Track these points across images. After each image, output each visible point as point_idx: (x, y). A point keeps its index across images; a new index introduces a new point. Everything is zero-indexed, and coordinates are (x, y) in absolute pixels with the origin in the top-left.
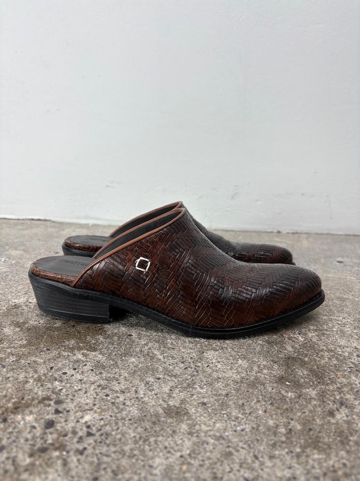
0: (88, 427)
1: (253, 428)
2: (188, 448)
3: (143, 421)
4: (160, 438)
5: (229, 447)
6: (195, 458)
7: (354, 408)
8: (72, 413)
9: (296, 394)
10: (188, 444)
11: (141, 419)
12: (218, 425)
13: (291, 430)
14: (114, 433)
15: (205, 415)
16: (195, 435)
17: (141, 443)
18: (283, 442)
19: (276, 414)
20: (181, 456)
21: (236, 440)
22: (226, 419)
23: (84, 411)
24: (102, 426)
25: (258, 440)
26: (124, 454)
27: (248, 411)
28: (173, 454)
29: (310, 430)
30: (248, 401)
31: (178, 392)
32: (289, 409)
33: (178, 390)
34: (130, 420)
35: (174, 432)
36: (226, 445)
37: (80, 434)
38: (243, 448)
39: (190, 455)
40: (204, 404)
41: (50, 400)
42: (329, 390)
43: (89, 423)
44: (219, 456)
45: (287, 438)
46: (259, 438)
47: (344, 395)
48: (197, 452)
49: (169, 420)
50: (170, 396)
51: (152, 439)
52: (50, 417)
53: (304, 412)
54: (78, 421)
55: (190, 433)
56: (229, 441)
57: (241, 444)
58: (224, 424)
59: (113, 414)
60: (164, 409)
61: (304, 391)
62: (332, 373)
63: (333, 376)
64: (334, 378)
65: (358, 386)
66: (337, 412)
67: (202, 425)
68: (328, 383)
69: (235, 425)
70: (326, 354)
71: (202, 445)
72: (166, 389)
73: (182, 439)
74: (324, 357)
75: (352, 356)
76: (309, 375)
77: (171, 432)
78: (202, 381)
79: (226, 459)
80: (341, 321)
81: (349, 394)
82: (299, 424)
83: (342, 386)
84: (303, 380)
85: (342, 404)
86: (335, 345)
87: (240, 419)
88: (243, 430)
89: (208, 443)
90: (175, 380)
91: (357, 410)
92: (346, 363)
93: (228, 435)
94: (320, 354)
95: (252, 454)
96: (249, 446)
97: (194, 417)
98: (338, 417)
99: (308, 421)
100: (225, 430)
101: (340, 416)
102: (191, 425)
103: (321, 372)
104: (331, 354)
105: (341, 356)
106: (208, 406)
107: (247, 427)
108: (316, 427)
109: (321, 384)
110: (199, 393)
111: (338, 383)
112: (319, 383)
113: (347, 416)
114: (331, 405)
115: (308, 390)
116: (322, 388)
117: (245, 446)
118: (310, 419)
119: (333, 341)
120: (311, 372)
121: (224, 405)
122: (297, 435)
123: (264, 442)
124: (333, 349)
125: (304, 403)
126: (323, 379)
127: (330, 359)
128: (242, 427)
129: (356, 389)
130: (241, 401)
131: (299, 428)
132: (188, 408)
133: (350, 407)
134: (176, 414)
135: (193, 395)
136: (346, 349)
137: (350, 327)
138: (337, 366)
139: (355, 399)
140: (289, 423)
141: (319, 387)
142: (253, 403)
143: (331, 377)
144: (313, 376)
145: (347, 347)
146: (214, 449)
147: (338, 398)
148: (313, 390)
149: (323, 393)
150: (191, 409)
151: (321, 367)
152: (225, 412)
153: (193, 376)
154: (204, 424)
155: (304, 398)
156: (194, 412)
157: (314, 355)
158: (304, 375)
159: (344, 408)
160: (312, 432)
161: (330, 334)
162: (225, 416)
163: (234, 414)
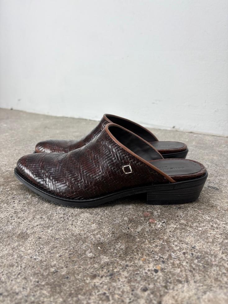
1: (41, 260)
2: (3, 254)
5: (17, 263)
7: (115, 281)
9: (94, 256)
10: (6, 252)
11: (7, 233)
12: (29, 251)
13: (57, 272)
15: (32, 243)
16: (14, 250)
18: (42, 275)
19: (63, 260)
21: (25, 262)
22: (37, 250)
25: (33, 267)
27: (52, 252)
29: (68, 278)
30: (61, 247)
31: (39, 227)
32: (75, 262)
35: (9, 244)
36: (17, 261)
38: (21, 267)
40: (40, 238)
42: (118, 263)
44: (7, 264)
45: (48, 275)
46: (35, 267)
47: (124, 271)
49: (15, 239)
53: (80, 267)
55: (13, 248)
56: (21, 260)
57: (23, 264)
58: (32, 252)
60: (22, 232)
61: (102, 256)
62: (140, 255)
63: (137, 257)
64: (136, 258)
65: (144, 271)
66: (99, 278)
67: (24, 247)
68: (125, 259)
69: (36, 255)
70: (160, 242)
71: (9, 256)
72: (36, 224)
73: (7, 249)
74: (155, 243)
75: (179, 251)
76: (122, 249)
77: (8, 244)
78: (57, 227)
79: (7, 267)
80: (219, 225)
81: (128, 272)
82: (67, 271)
83: (132, 265)
84: (112, 250)
85: (111, 275)
86: (178, 239)
87: (43, 253)
88: (35, 259)
89: (12, 256)
90: (47, 221)
91: (114, 284)
92: (163, 254)
93: (25, 258)
94: (155, 240)
95: (20, 272)
96: (25, 267)
97: (27, 242)
98: (95, 281)
99: (74, 273)
100: (28, 254)
101: (97, 281)
102: (19, 245)
103: (133, 250)
104: (163, 243)
105: (169, 248)
106: (40, 240)
107: (40, 258)
108: (72, 278)
109: (120, 257)
110: (47, 232)
111: (133, 262)
112: (120, 256)
113: (101, 284)
114: (103, 272)
115: (105, 257)
116: (116, 260)
117: (23, 267)
118: (77, 272)
119: (183, 236)
120: (127, 248)
121: (47, 243)
122: (55, 277)
123: (35, 270)
124: (172, 241)
125: (89, 263)
126: (127, 255)
127: (157, 246)
128: (38, 257)
129: (139, 272)
130: (58, 245)
131: (63, 273)
132: (30, 237)
133: (113, 279)
134: (22, 237)
135: (42, 232)
136: (184, 245)
137: (219, 231)
138: (153, 252)
139: (126, 277)
140: (62, 268)
141: (115, 259)
142: (62, 249)
143: (135, 257)
144: (123, 251)
145: (187, 244)
146: (11, 260)
147: (115, 270)
148: (109, 259)
149: (111, 263)
150: (31, 238)
151: (139, 249)
152: (42, 247)
153: (58, 222)
154: (25, 247)
155: (95, 260)
156: (30, 240)
157: (149, 239)
158: (119, 248)
159: (108, 278)
160: (66, 279)
161: (189, 231)
162: (39, 248)
163: (45, 249)
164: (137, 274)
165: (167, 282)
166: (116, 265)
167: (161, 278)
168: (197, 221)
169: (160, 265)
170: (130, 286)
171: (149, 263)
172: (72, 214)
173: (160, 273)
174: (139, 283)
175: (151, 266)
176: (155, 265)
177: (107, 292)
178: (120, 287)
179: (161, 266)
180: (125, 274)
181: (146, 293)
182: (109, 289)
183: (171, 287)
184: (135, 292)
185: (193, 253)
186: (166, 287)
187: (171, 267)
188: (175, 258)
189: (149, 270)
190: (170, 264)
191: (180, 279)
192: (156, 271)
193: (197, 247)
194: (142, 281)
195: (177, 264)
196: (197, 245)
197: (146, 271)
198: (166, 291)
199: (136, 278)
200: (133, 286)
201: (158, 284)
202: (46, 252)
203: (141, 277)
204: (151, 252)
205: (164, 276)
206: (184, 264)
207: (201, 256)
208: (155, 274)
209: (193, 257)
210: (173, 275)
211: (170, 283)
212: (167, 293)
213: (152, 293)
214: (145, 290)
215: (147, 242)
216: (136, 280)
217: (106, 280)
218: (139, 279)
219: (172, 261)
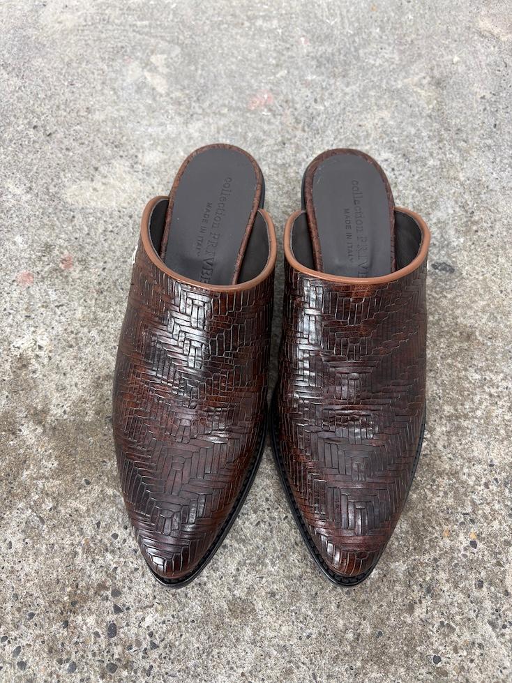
0: (151, 635)
1: (320, 634)
2: (250, 664)
3: (207, 624)
4: (223, 650)
5: (290, 662)
6: (256, 676)
7: (441, 597)
8: (132, 611)
10: (251, 656)
11: (205, 621)
12: (283, 629)
13: (359, 635)
14: (177, 643)
15: (272, 613)
16: (259, 644)
17: (204, 657)
18: (346, 655)
19: (349, 611)
20: (243, 674)
21: (299, 652)
22: (294, 618)
23: (145, 608)
24: (165, 634)
25: (321, 652)
26: (189, 673)
27: (319, 607)
28: (235, 671)
29: (380, 634)
30: (322, 588)
31: (246, 573)
32: (366, 601)
33: (246, 568)
34: (193, 621)
35: (238, 640)
36: (288, 659)
37: (144, 646)
38: (304, 663)
39: (251, 672)
40: (273, 594)
41: (106, 588)
42: (421, 563)
43: (152, 629)
44: (278, 675)
45: (352, 648)
46: (323, 649)
47: (438, 573)
48: (259, 670)
49: (234, 622)
50: (236, 581)
51: (215, 651)
52: (111, 618)
53: (381, 606)
54: (140, 626)
55: (254, 642)
56: (292, 654)
57: (303, 658)
58: (290, 628)
59: (175, 613)
60: (229, 603)
61: (392, 566)
62: (437, 528)
63: (436, 535)
64: (436, 538)
65: (460, 555)
66: (418, 605)
67: (268, 628)
68: (426, 550)
69: (301, 628)
70: (445, 482)
71: (264, 659)
72: (232, 568)
73: (245, 651)
74: (440, 489)
75: (477, 485)
76: (407, 532)
77: (234, 641)
78: (275, 550)
79: (285, 678)
80: (498, 388)
81: (444, 570)
82: (370, 625)
83: (441, 555)
84: (396, 544)
85: (429, 591)
86: (464, 459)
87: (308, 618)
88: (308, 637)
89: (270, 657)
90: (244, 549)
91: (442, 601)
92: (463, 505)
93: (292, 645)
94: (436, 483)
95: (311, 672)
96: (311, 660)
97: (260, 616)
98: (416, 614)
99: (382, 620)
100: (290, 637)
101: (419, 612)
102: (256, 631)
103: (424, 525)
104: (451, 482)
105: (463, 487)
106: (277, 597)
107: (315, 631)
108: (387, 631)
109: (417, 551)
110: (270, 574)
111: (438, 548)
112: (415, 549)
113: (427, 612)
114: (415, 593)
115: (397, 564)
116: (415, 560)
117: (306, 661)
118: (384, 617)
119: (466, 447)
120: (412, 527)
121: (295, 595)
122: (364, 644)
123: (327, 654)
124: (459, 468)
125: (386, 590)
126: (422, 540)
127: (446, 493)
128: (308, 631)
129: (456, 562)
130: (315, 588)
131: (369, 631)
132: (254, 602)
133: (436, 596)
134: (241, 612)
135: (262, 578)
136: (476, 467)
137: (504, 404)
138: (450, 511)
139: (447, 581)
140: (360, 624)
141: (413, 558)
142: (327, 591)
143: (434, 536)
144: (412, 534)
145: (479, 462)
146: (275, 664)
147: (428, 579)
148: (404, 562)
149: (413, 569)
150: (257, 603)
151: (428, 515)
152: (294, 608)
153: (266, 539)
154: (270, 628)
155: (389, 579)
156: (261, 607)
157: (428, 484)
158: (402, 532)
159: (428, 598)
160: (381, 638)
161: (468, 428)
162: (294, 614)
163: (303, 610)
164: (456, 565)
165: (496, 554)
166: (421, 569)
167: (486, 553)
168: (466, 393)
169: (472, 530)
170: (462, 591)
171: (458, 536)
172: (267, 499)
173: (480, 545)
174: (467, 579)
175: (463, 540)
176: (466, 533)
177: (443, 620)
178: (450, 600)
179: (474, 530)
180: (443, 576)
181: (484, 589)
182: (443, 614)
183: (504, 560)
184: (472, 595)
185: (496, 476)
186: (499, 564)
187: (485, 524)
188: (481, 504)
189: (465, 549)
190: (482, 520)
191: (506, 538)
192: (474, 544)
193: (496, 461)
194: (468, 574)
195: (490, 513)
196: (493, 456)
197: (463, 552)
198: (502, 569)
199: (459, 574)
200: (464, 588)
201: (489, 565)
202: (309, 613)
203: (463, 568)
204: (448, 513)
205: (488, 547)
206: (497, 507)
207: (507, 478)
208: (475, 551)
209: (500, 486)
210: (495, 537)
211: (500, 553)
212: (505, 571)
213: (491, 584)
214: (480, 585)
215: (430, 495)
216: (461, 577)
217: (428, 601)
218: (463, 572)
219: (480, 512)
